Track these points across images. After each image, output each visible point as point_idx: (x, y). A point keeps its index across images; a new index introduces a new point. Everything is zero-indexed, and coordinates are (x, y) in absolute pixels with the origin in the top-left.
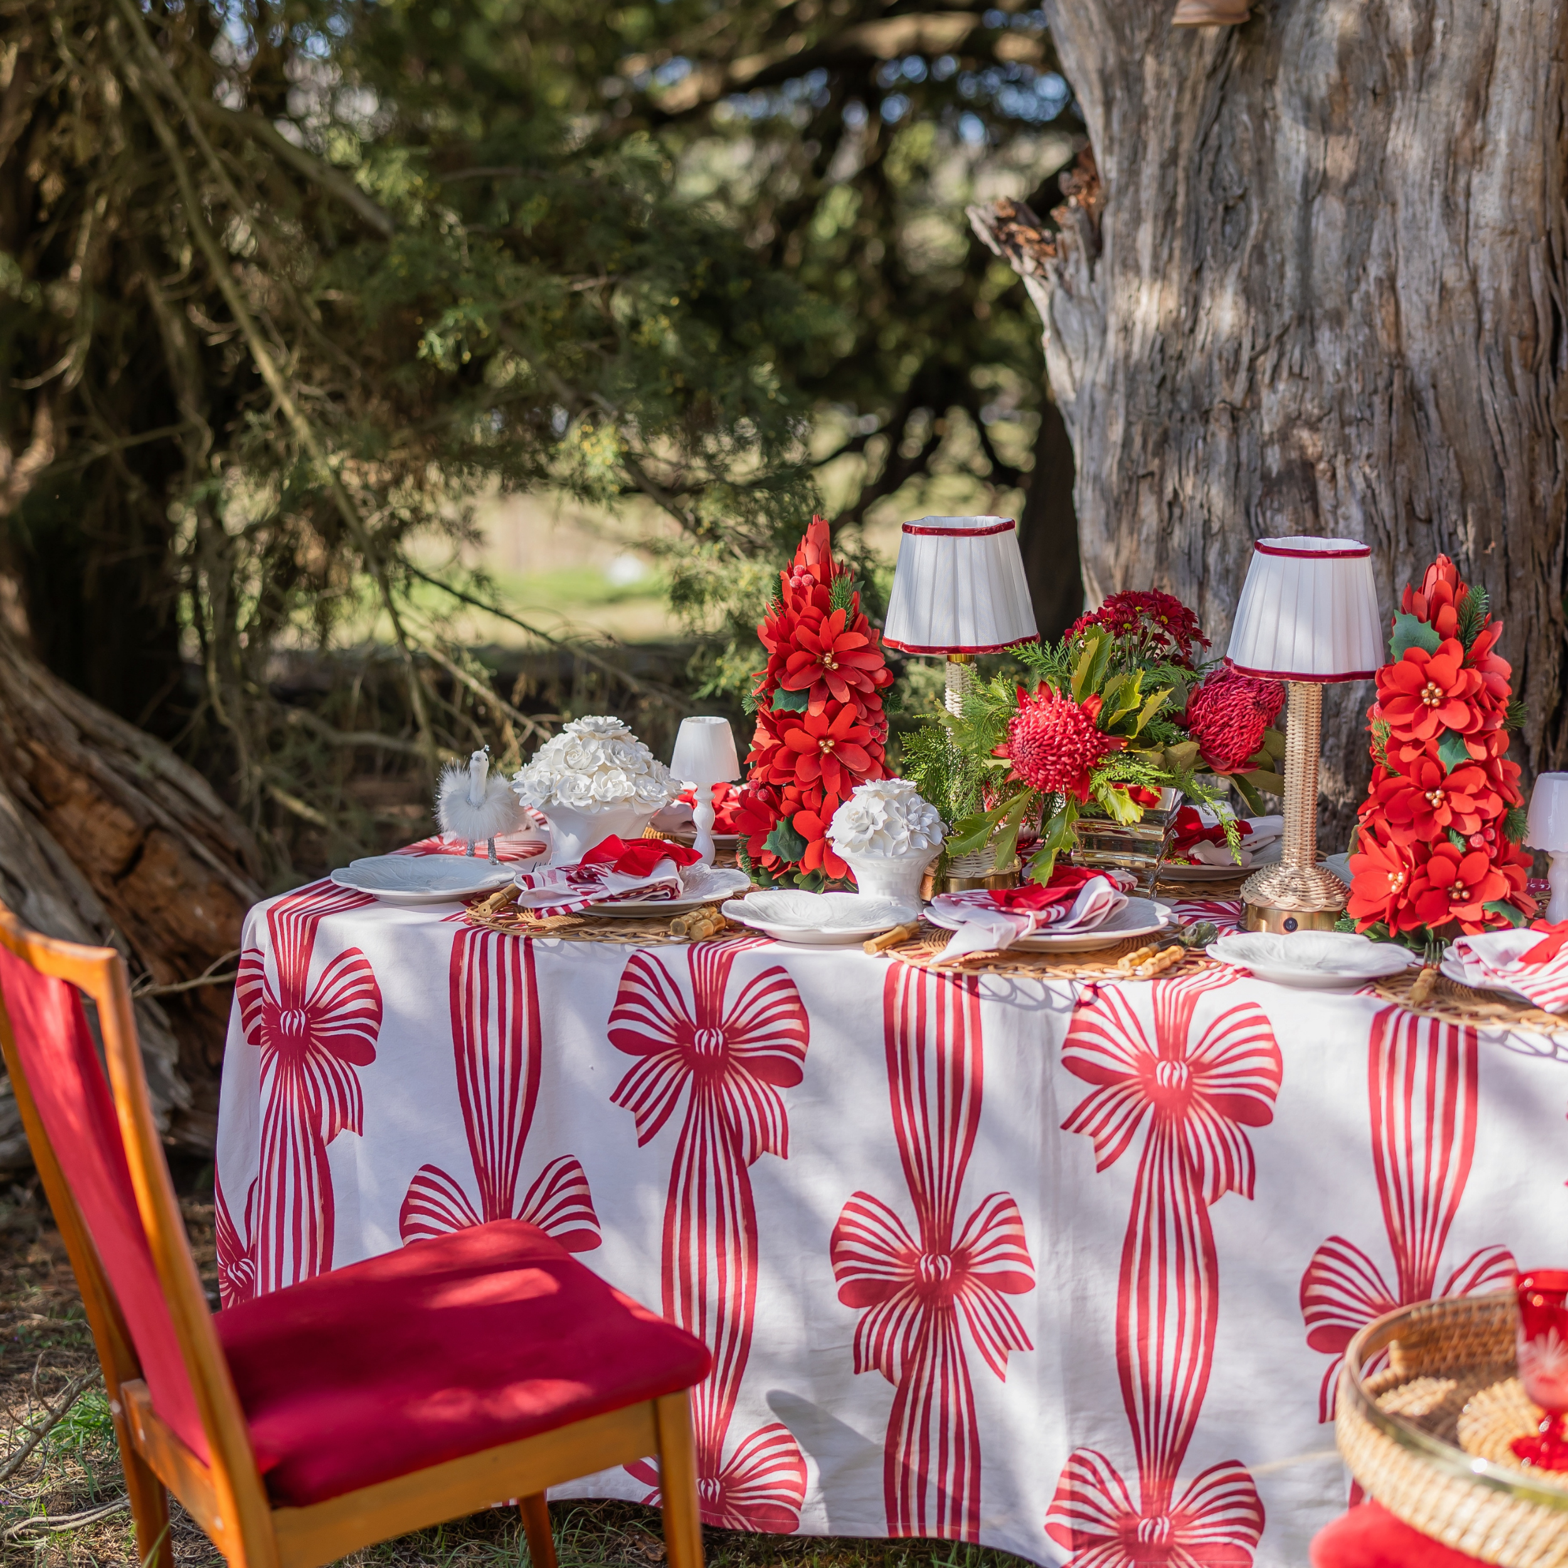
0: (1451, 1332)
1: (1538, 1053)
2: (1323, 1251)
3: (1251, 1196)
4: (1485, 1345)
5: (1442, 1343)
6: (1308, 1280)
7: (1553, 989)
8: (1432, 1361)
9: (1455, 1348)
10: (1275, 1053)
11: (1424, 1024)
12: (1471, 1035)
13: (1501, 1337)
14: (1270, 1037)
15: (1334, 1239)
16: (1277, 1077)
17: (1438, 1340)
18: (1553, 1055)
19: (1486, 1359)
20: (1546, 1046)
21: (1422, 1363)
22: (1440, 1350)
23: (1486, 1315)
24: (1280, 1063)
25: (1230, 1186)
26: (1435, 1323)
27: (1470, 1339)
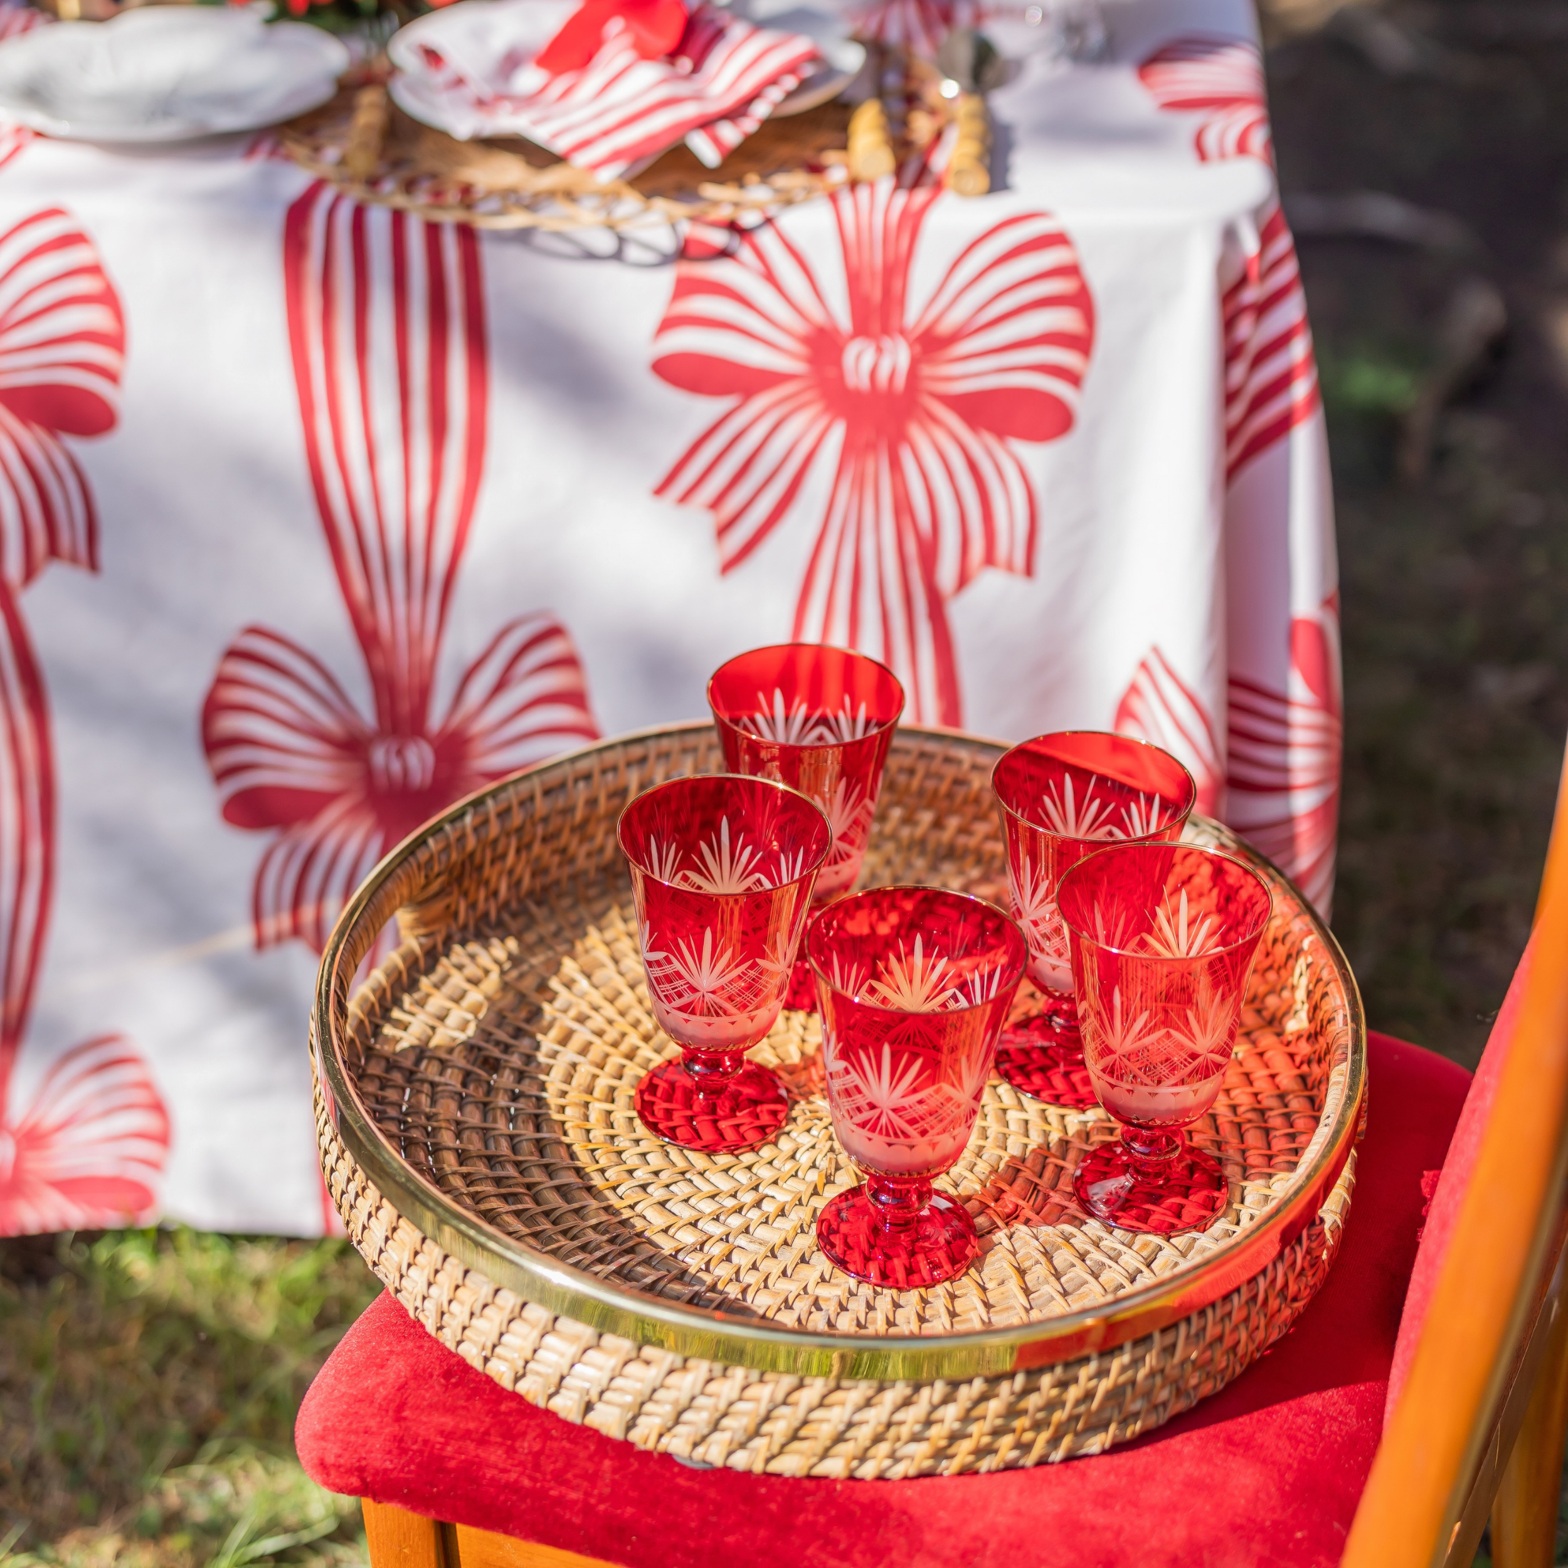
0: (500, 848)
1: (590, 256)
2: (235, 654)
3: (93, 564)
4: (563, 851)
5: (487, 871)
6: (212, 708)
7: (606, 133)
8: (473, 906)
9: (511, 872)
10: (109, 298)
11: (378, 222)
12: (467, 234)
13: (590, 829)
14: (95, 270)
15: (255, 631)
16: (116, 341)
17: (480, 868)
18: (617, 256)
19: (567, 870)
20: (604, 243)
21: (456, 915)
22: (487, 883)
23: (561, 802)
24: (118, 314)
25: (53, 550)
26: (471, 843)
27: (537, 848)
